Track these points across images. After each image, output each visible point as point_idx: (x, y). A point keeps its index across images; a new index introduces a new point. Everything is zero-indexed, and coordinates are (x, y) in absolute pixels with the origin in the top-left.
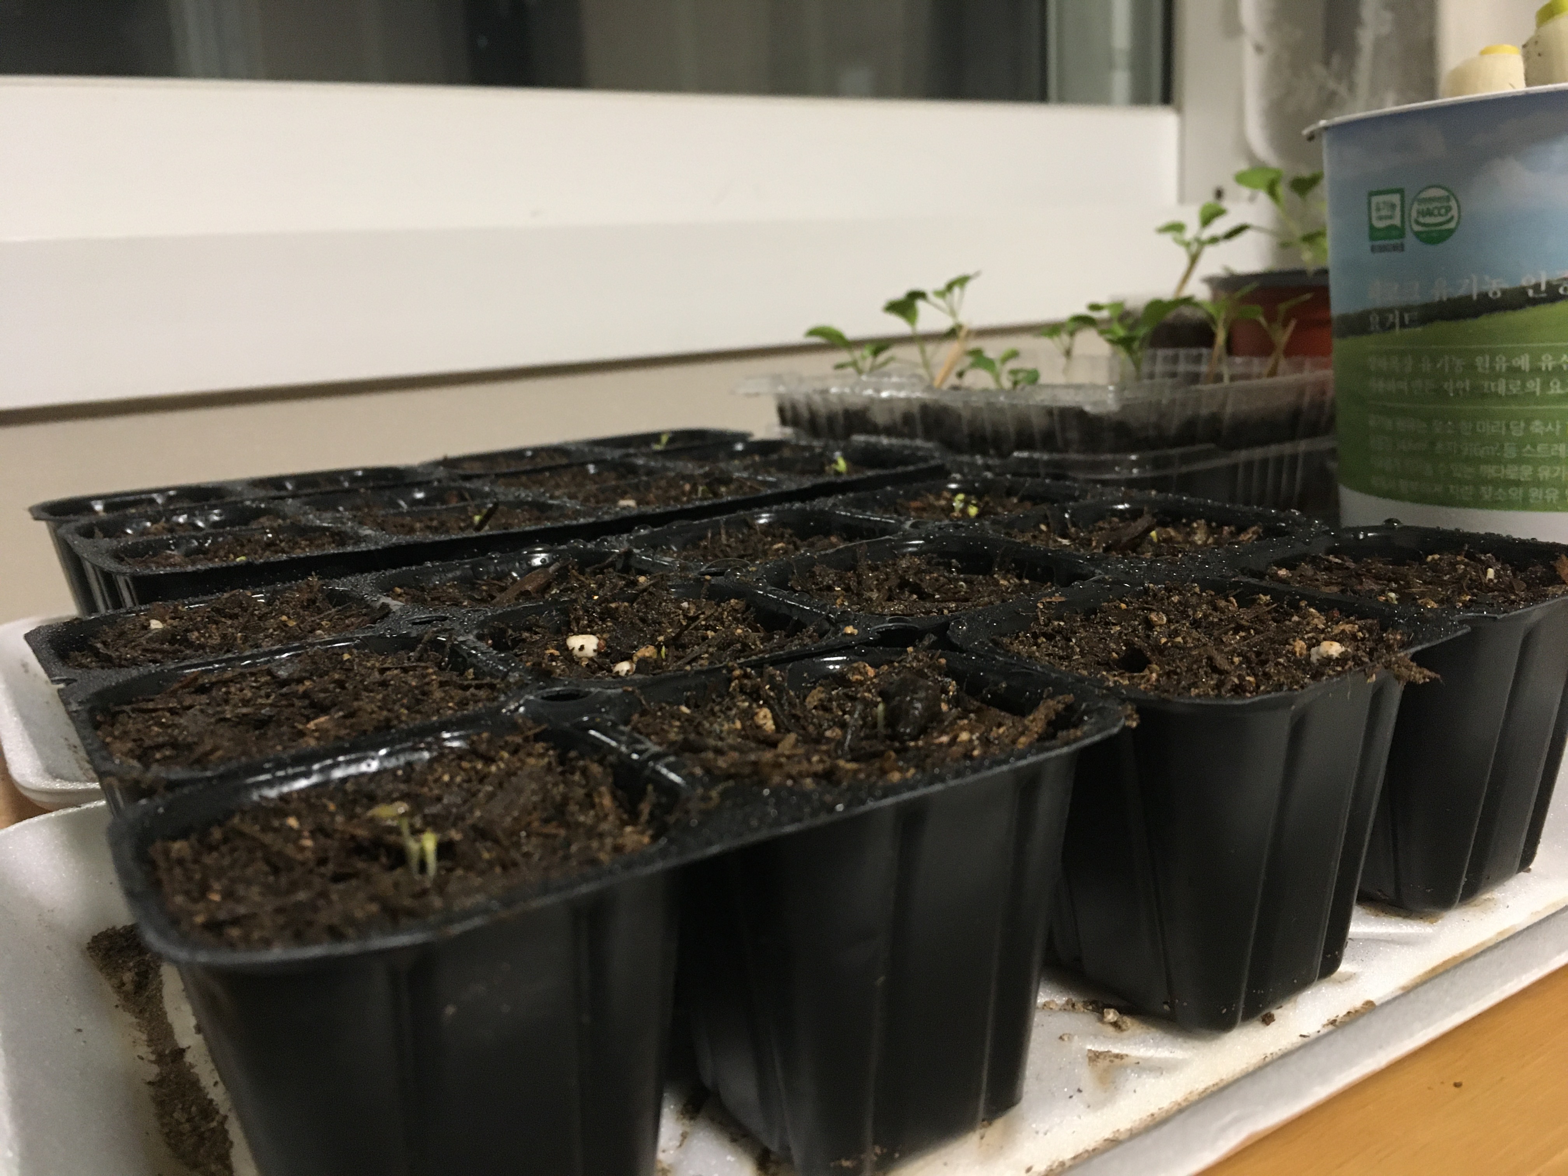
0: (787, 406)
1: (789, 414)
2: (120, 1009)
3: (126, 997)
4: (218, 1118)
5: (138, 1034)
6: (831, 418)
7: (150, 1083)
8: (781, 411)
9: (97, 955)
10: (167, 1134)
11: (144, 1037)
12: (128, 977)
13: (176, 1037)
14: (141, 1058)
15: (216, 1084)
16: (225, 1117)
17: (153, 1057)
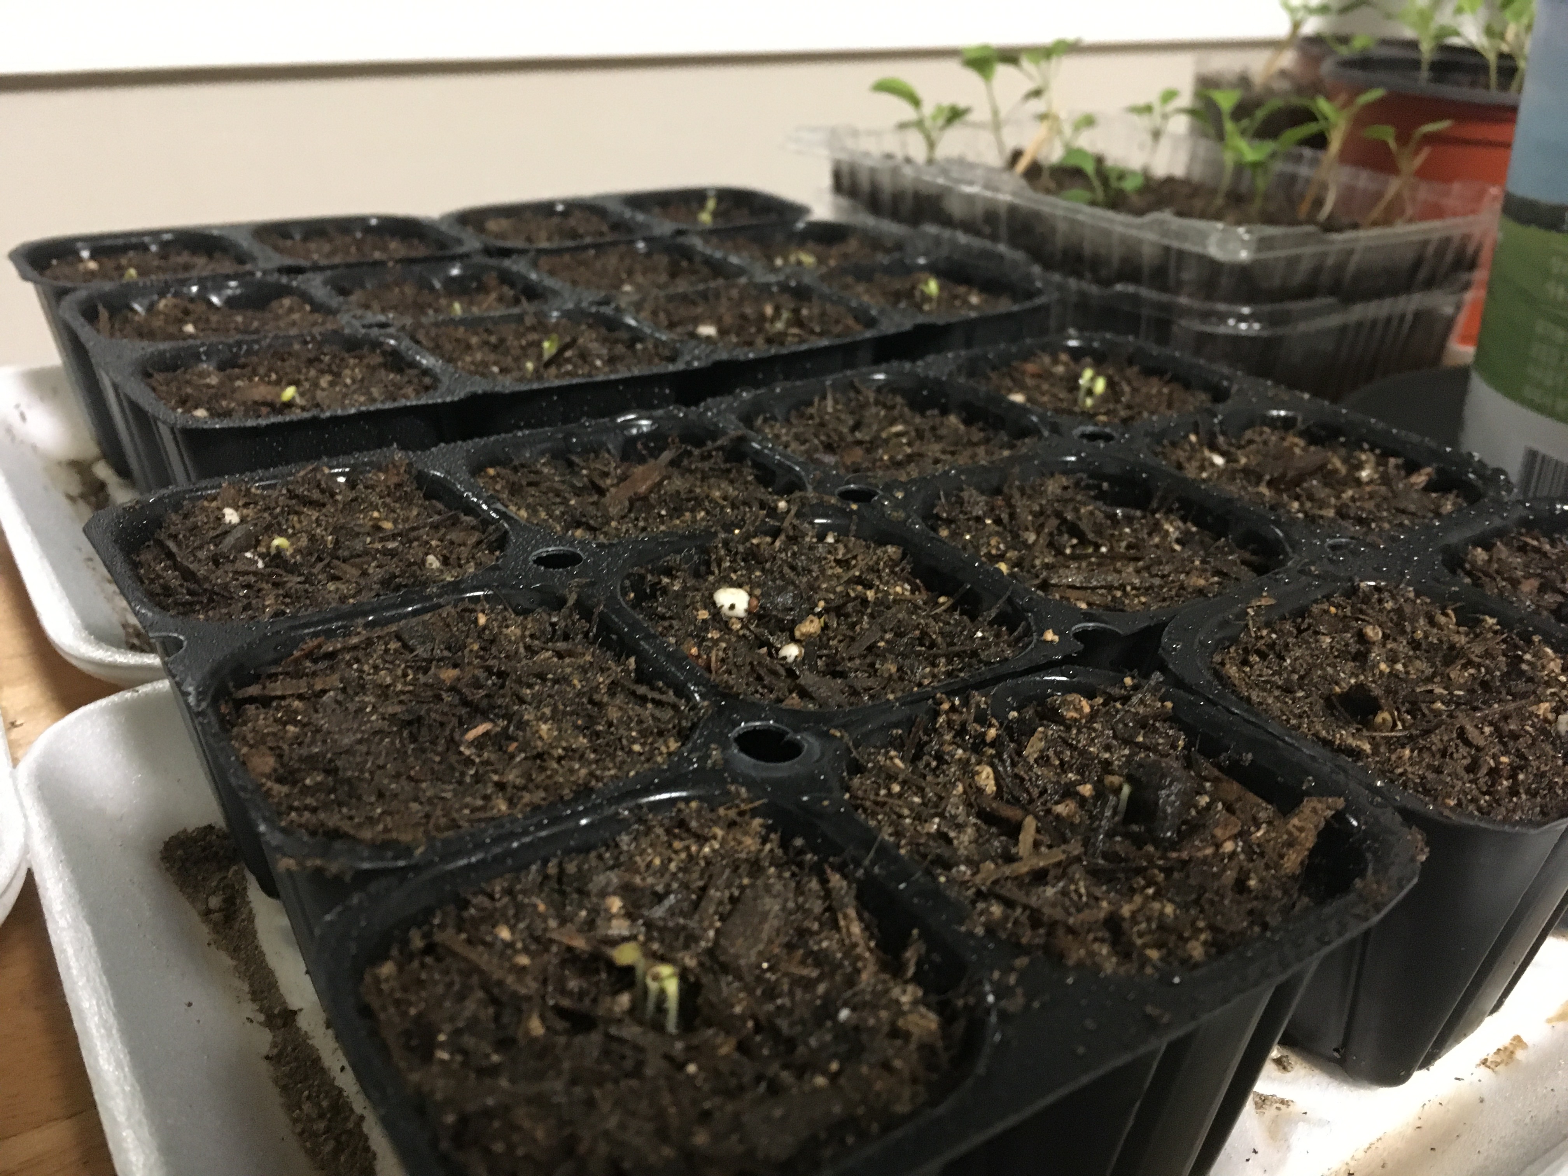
0: (845, 169)
1: (846, 182)
2: (213, 947)
3: (216, 928)
4: (353, 1118)
5: (237, 983)
6: (898, 197)
7: (267, 1058)
8: (837, 176)
9: (172, 867)
10: (301, 1134)
11: (246, 988)
12: (215, 902)
13: (283, 990)
14: (250, 1020)
15: (343, 1069)
16: (362, 1118)
17: (262, 1018)
